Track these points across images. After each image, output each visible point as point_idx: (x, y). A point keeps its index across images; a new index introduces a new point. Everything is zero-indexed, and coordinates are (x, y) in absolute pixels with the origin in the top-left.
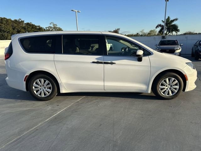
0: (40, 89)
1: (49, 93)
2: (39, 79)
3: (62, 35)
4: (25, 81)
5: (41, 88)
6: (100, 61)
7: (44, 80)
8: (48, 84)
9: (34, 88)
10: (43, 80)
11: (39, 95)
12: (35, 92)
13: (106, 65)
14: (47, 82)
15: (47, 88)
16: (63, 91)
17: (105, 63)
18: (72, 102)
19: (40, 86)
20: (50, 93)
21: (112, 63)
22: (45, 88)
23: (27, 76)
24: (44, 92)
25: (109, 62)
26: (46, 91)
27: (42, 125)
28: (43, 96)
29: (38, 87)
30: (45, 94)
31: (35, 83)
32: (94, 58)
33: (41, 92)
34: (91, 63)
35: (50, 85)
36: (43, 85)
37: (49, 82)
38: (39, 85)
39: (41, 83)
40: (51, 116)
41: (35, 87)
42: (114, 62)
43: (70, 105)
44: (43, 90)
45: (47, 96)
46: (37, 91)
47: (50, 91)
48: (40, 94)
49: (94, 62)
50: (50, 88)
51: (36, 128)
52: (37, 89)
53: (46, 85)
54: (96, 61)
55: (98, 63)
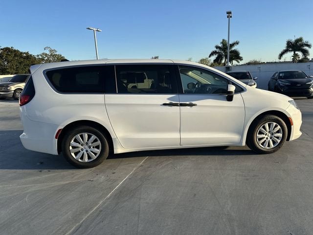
0: (82, 150)
1: (95, 154)
2: (81, 134)
3: (114, 66)
4: (56, 138)
5: (82, 147)
6: (174, 102)
7: (88, 135)
8: (95, 141)
9: (71, 148)
10: (86, 135)
11: (80, 160)
12: (73, 155)
13: (182, 108)
14: (93, 137)
15: (93, 147)
16: (118, 150)
17: (182, 105)
18: (134, 167)
19: (82, 145)
20: (97, 155)
21: (191, 105)
22: (90, 147)
23: (60, 130)
24: (88, 154)
25: (188, 103)
26: (92, 152)
27: (104, 203)
28: (86, 160)
29: (78, 147)
30: (89, 158)
31: (73, 141)
32: (164, 98)
33: (83, 154)
34: (161, 105)
35: (99, 142)
36: (87, 144)
37: (96, 137)
38: (80, 143)
39: (83, 140)
40: (111, 189)
41: (74, 147)
42: (194, 103)
43: (131, 171)
44: (87, 151)
45: (92, 160)
46: (76, 154)
47: (98, 151)
48: (82, 158)
49: (165, 104)
50: (97, 147)
51: (98, 208)
52: (76, 150)
53: (92, 143)
54: (168, 102)
55: (171, 105)
